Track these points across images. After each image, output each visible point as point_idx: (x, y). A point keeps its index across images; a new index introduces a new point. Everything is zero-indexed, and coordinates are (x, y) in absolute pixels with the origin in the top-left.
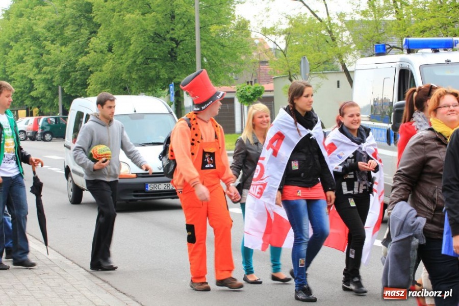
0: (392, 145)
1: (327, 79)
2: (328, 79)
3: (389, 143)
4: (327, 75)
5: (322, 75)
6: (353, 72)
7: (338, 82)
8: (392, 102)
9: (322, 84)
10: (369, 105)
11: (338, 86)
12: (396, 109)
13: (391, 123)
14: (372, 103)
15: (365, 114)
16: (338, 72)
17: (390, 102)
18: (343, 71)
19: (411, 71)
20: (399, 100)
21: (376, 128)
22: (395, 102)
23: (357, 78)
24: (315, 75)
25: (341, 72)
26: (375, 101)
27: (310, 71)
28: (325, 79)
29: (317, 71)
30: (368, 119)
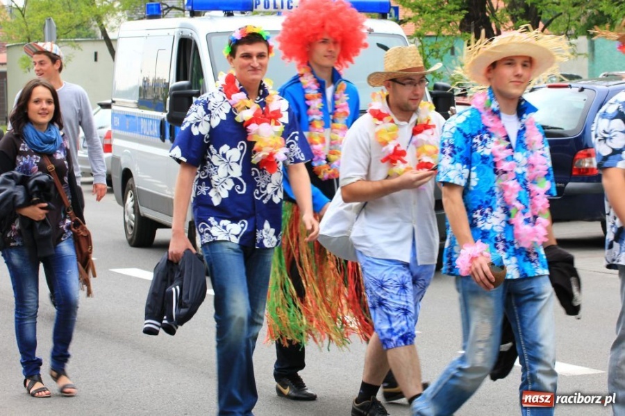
0: (168, 141)
1: (79, 48)
2: (82, 50)
3: (163, 139)
4: (80, 44)
5: (74, 44)
6: (116, 40)
7: (96, 54)
8: (168, 83)
9: (74, 56)
10: (136, 86)
11: (96, 60)
12: (173, 92)
13: (166, 112)
14: (141, 84)
15: (132, 99)
16: (95, 40)
17: (165, 83)
18: (103, 38)
19: (195, 41)
20: (178, 80)
21: (146, 118)
22: (172, 83)
23: (120, 48)
24: (64, 44)
25: (99, 41)
26: (144, 81)
27: (57, 38)
28: (77, 49)
29: (66, 38)
30: (135, 106)
